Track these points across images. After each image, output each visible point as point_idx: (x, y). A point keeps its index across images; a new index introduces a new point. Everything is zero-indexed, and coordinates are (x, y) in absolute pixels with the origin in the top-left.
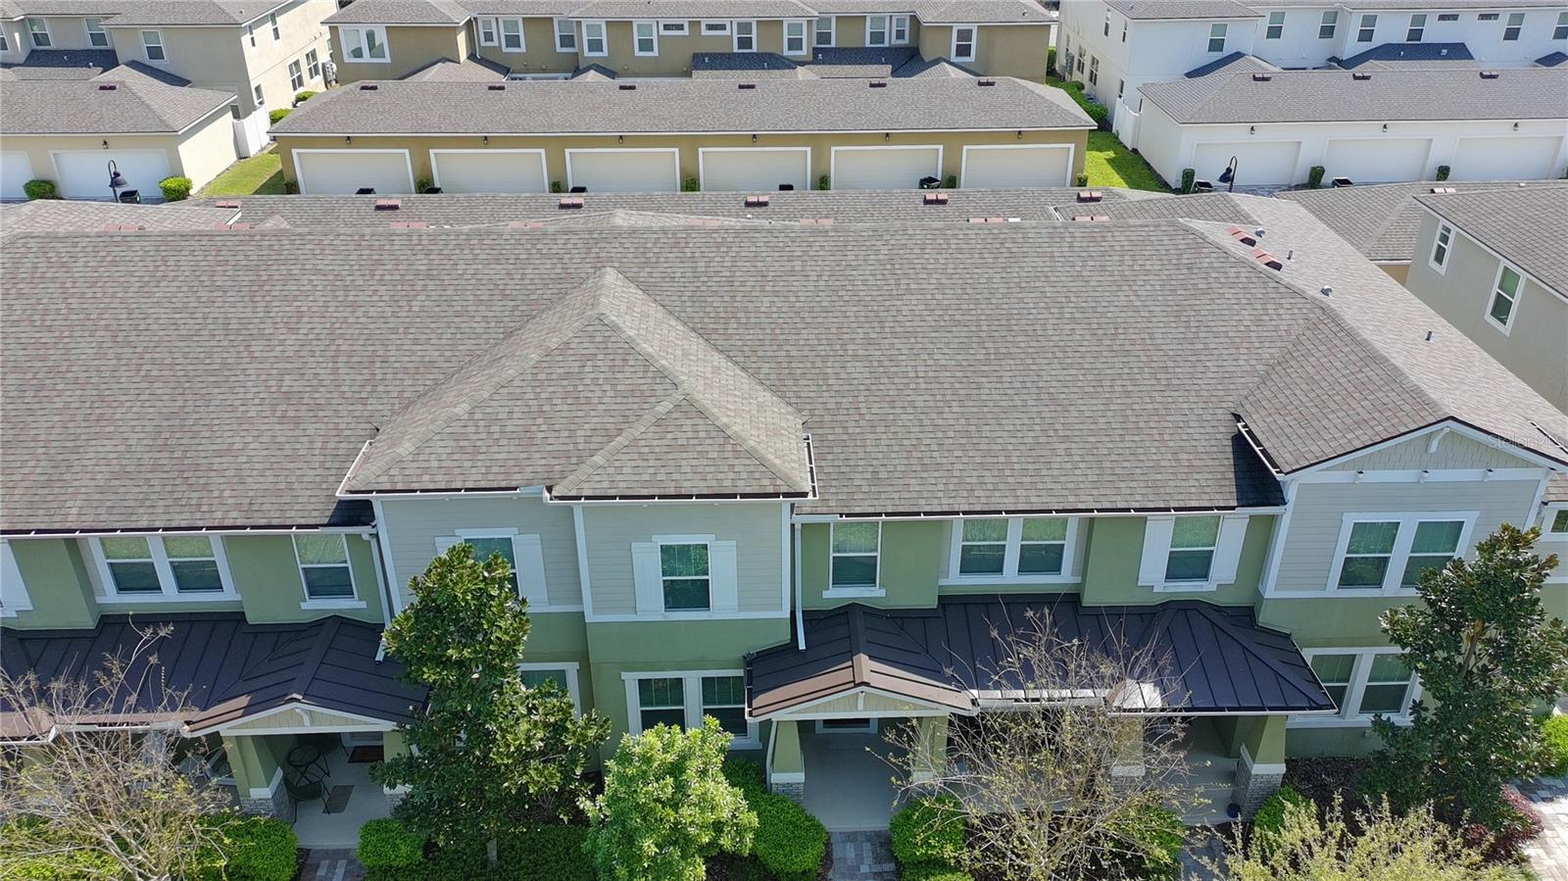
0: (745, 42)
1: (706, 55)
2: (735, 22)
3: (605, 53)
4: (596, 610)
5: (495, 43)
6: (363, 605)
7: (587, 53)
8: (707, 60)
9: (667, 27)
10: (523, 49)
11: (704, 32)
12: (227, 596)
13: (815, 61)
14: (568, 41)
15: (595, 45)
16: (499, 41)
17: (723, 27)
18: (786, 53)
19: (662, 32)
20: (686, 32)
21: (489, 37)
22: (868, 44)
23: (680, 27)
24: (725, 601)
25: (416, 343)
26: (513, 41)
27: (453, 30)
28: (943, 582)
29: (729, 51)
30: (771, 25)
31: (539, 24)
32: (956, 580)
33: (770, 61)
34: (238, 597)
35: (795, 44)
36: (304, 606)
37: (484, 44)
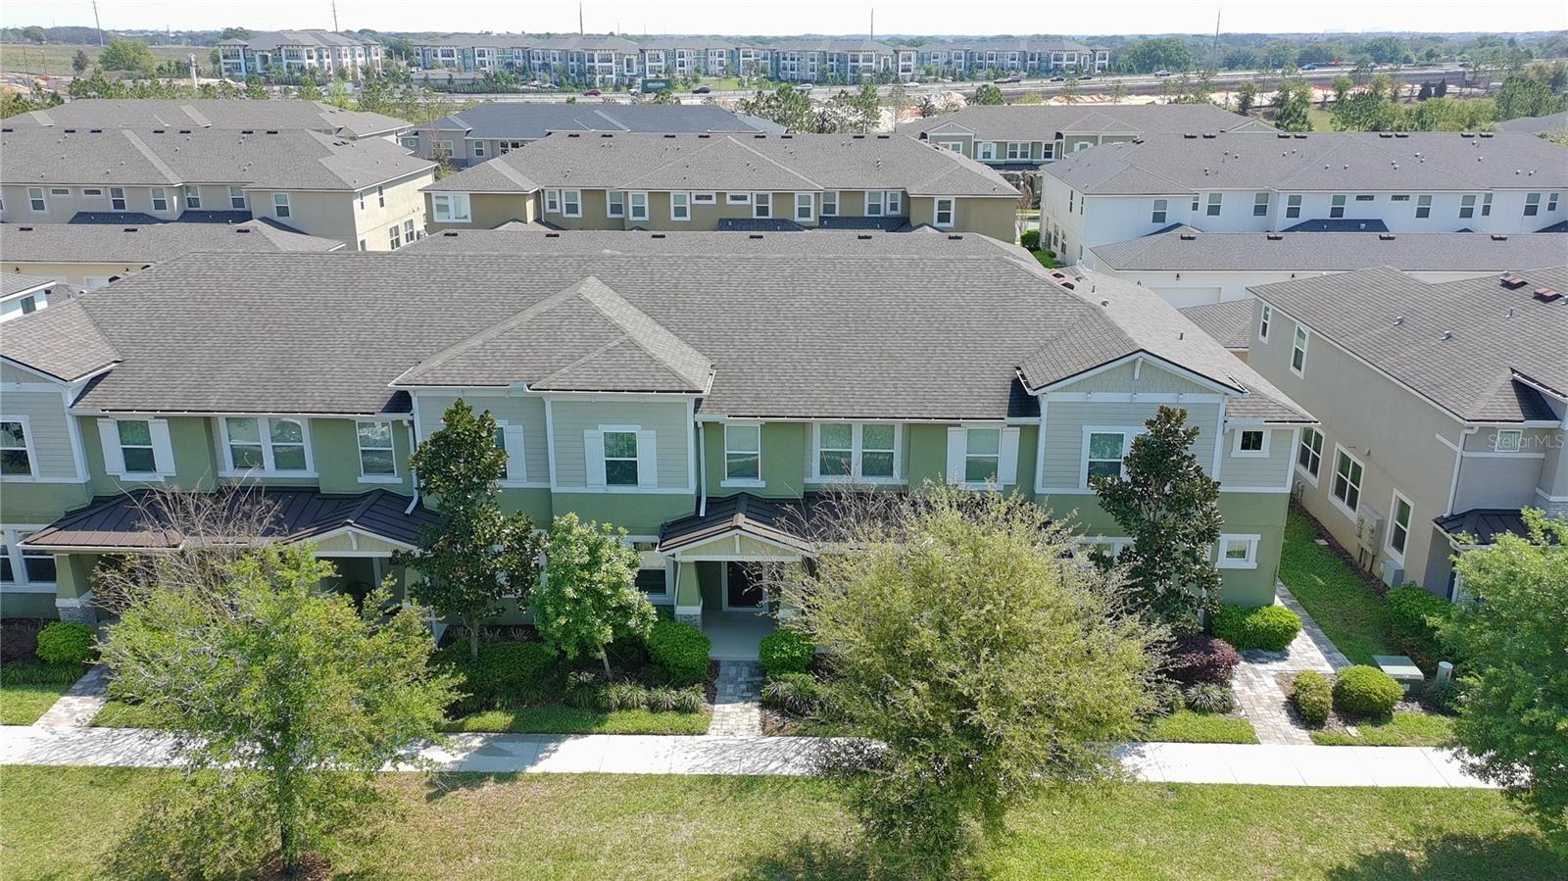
0: (763, 211)
1: (730, 220)
2: (755, 193)
3: (647, 218)
4: (559, 483)
5: (558, 210)
6: (400, 481)
7: (631, 218)
8: (730, 223)
9: (698, 198)
10: (580, 215)
11: (729, 201)
12: (308, 474)
13: (821, 226)
14: (617, 209)
15: (639, 211)
16: (561, 208)
17: (744, 198)
18: (797, 219)
19: (694, 202)
20: (714, 201)
21: (553, 205)
22: (866, 214)
23: (709, 198)
24: (648, 481)
25: (453, 315)
26: (572, 208)
27: (524, 197)
28: (807, 480)
29: (749, 217)
30: (783, 197)
31: (594, 195)
32: (816, 479)
33: (784, 225)
34: (316, 475)
35: (804, 212)
36: (360, 480)
37: (548, 210)
